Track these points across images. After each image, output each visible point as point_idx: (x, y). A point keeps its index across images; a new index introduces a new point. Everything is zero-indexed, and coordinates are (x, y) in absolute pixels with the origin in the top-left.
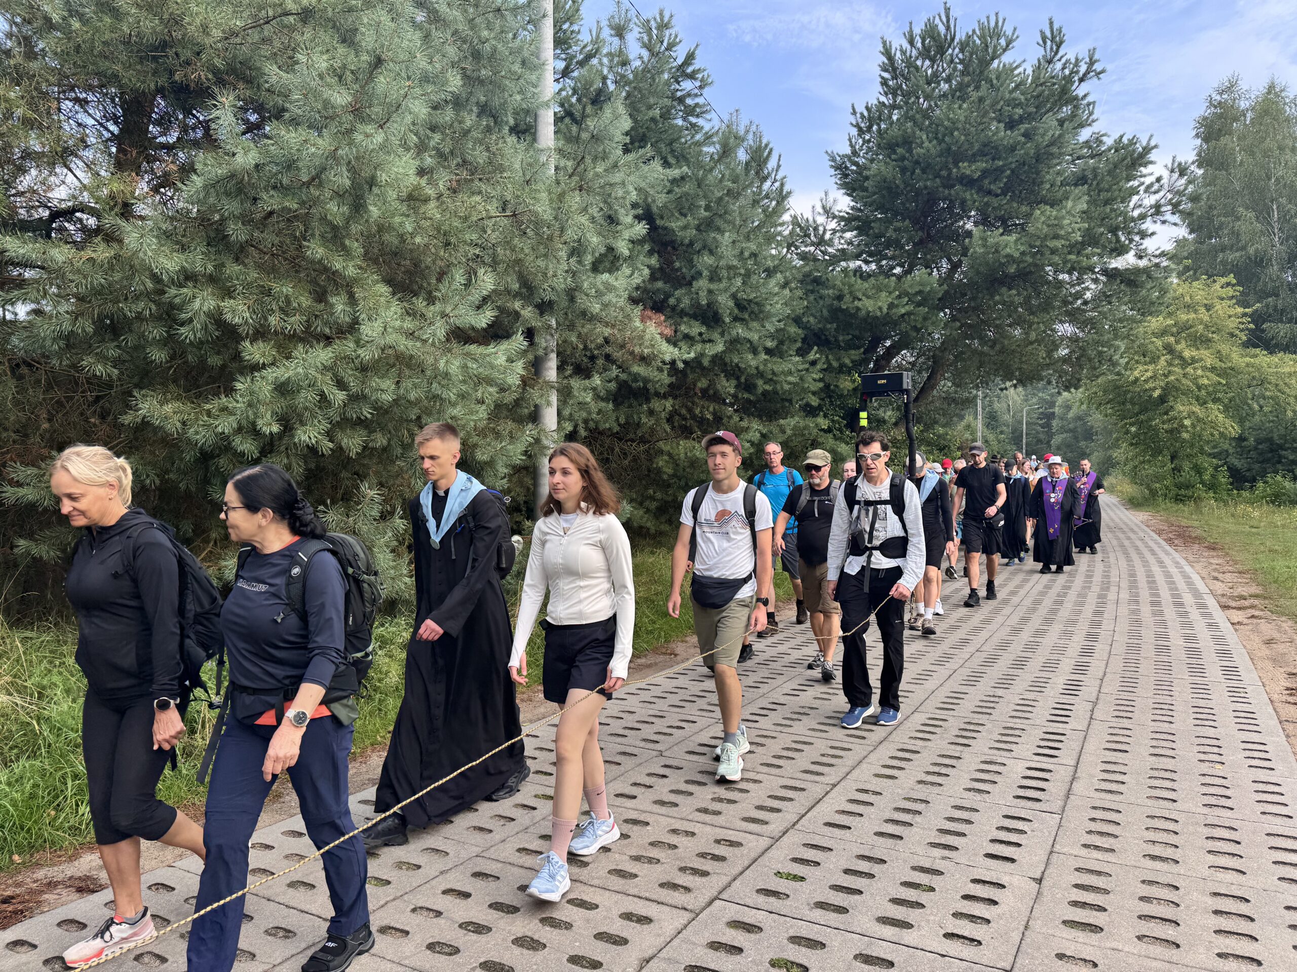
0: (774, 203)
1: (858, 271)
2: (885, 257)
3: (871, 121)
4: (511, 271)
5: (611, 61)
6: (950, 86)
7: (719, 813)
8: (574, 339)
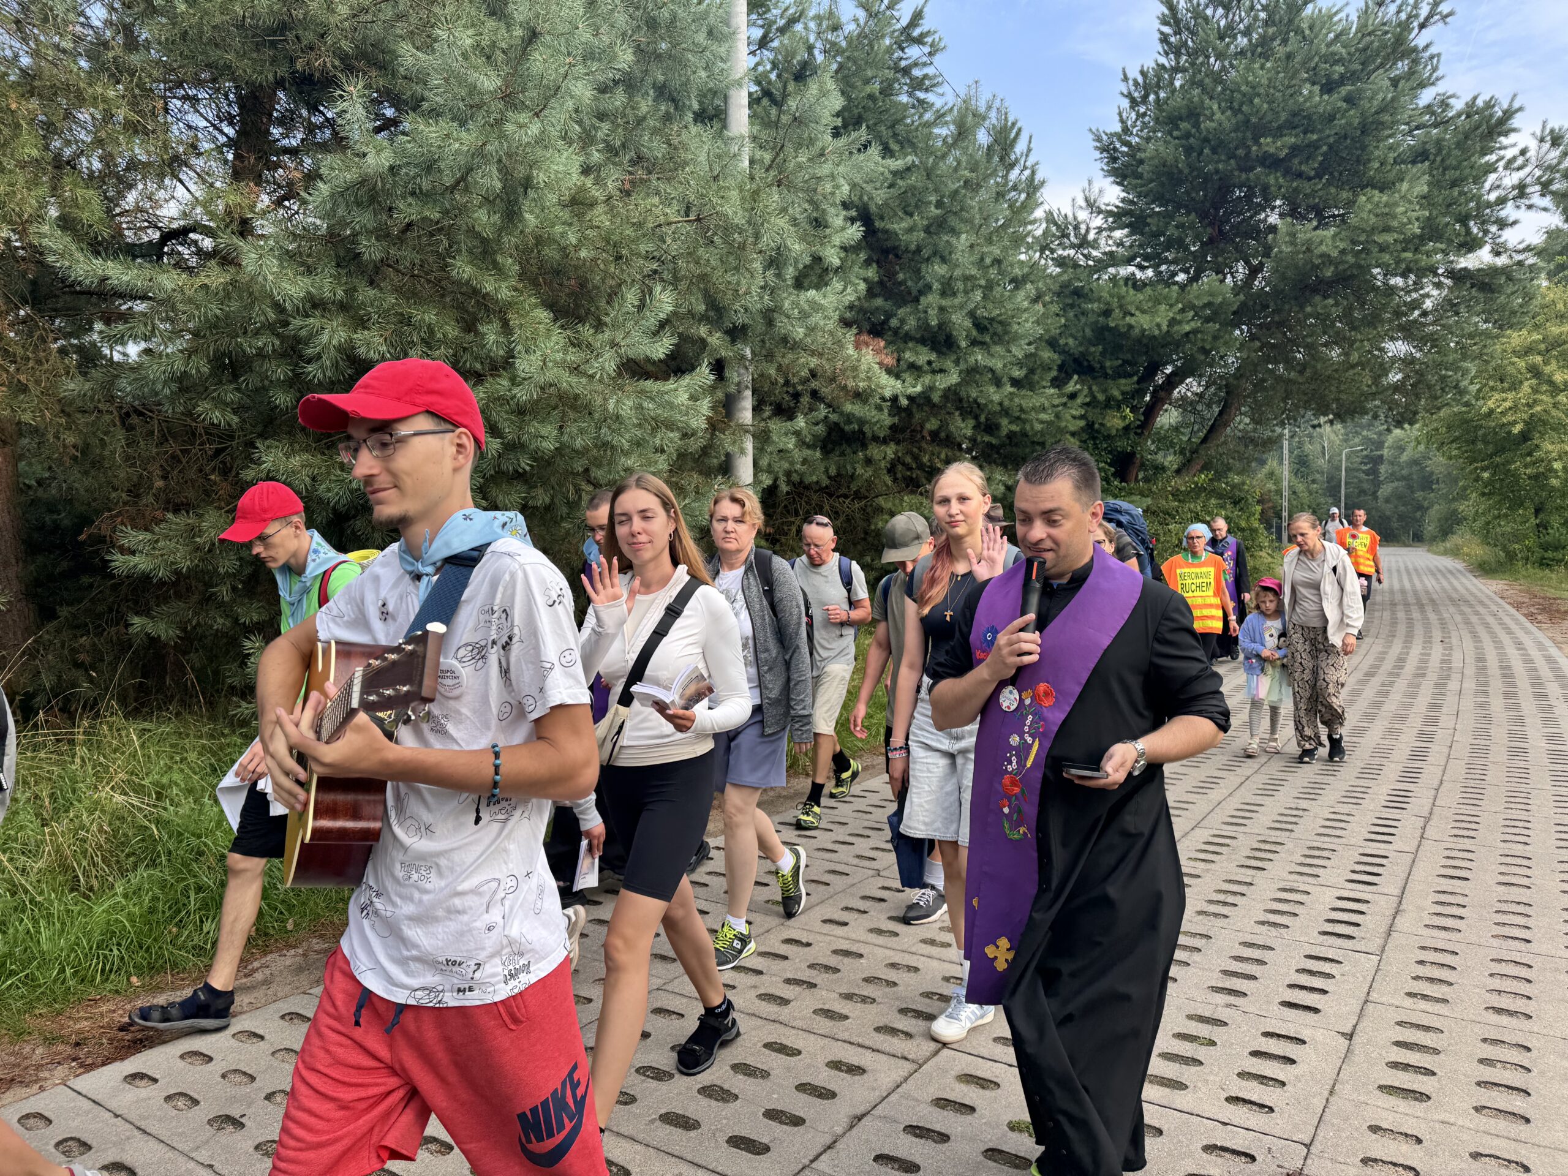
0: (1023, 196)
1: (1130, 280)
2: (1166, 261)
3: (1147, 89)
4: (694, 289)
5: (820, 25)
6: (1250, 41)
8: (772, 372)
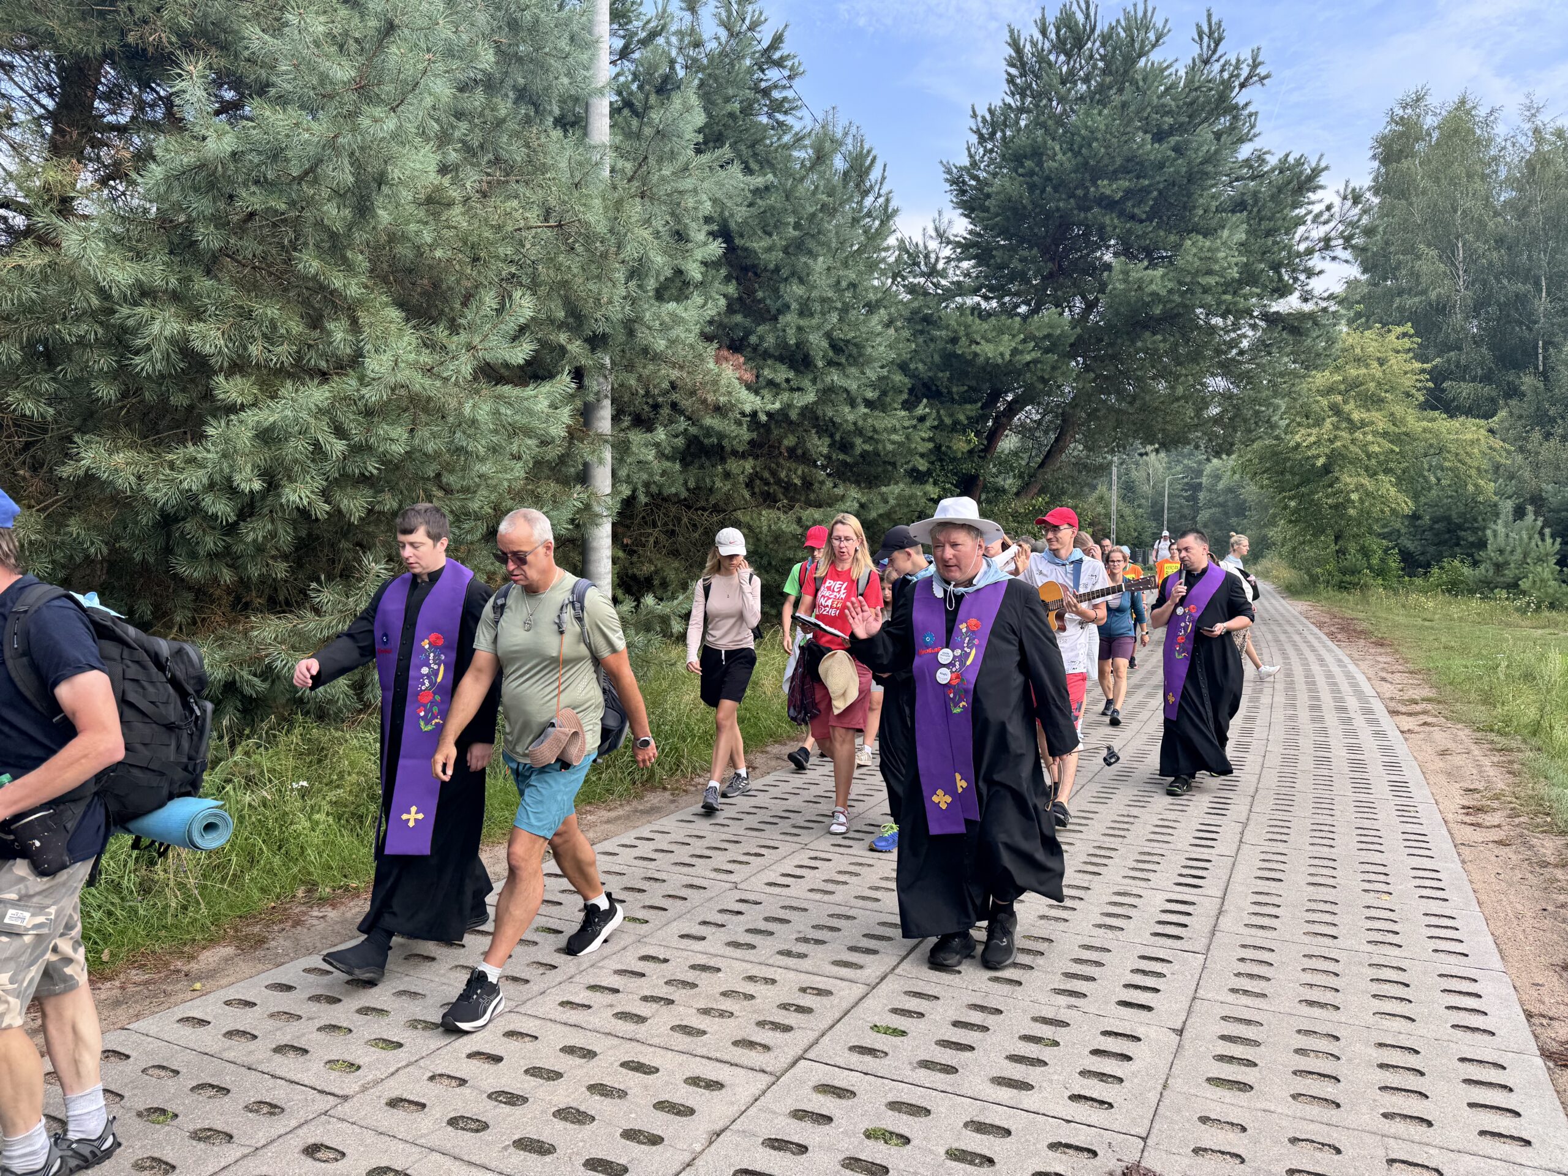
0: (877, 223)
1: (975, 309)
2: (1009, 293)
3: (995, 126)
4: (555, 295)
5: (681, 40)
6: (1089, 87)
7: (806, 956)
8: (633, 382)
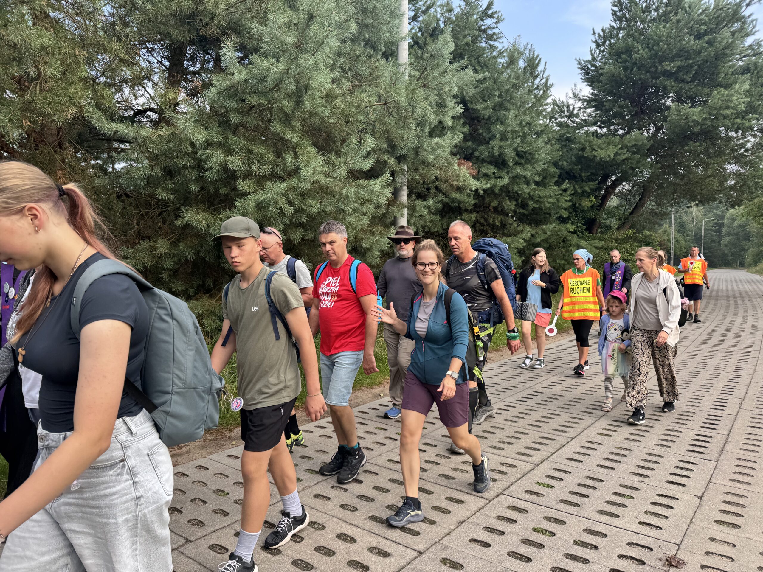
0: (542, 92)
1: (595, 133)
2: (613, 124)
3: (605, 38)
4: (383, 137)
5: (442, 10)
6: (658, 14)
7: (503, 449)
8: (418, 177)
